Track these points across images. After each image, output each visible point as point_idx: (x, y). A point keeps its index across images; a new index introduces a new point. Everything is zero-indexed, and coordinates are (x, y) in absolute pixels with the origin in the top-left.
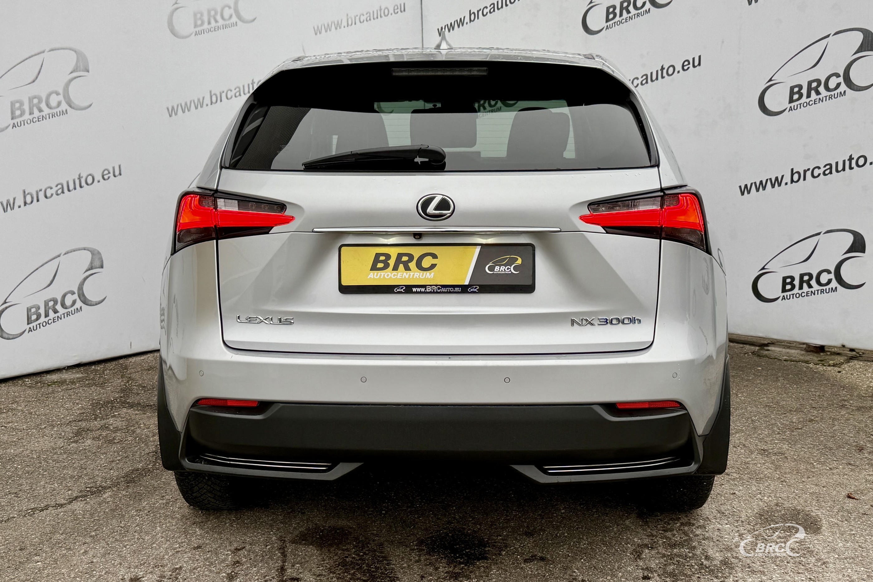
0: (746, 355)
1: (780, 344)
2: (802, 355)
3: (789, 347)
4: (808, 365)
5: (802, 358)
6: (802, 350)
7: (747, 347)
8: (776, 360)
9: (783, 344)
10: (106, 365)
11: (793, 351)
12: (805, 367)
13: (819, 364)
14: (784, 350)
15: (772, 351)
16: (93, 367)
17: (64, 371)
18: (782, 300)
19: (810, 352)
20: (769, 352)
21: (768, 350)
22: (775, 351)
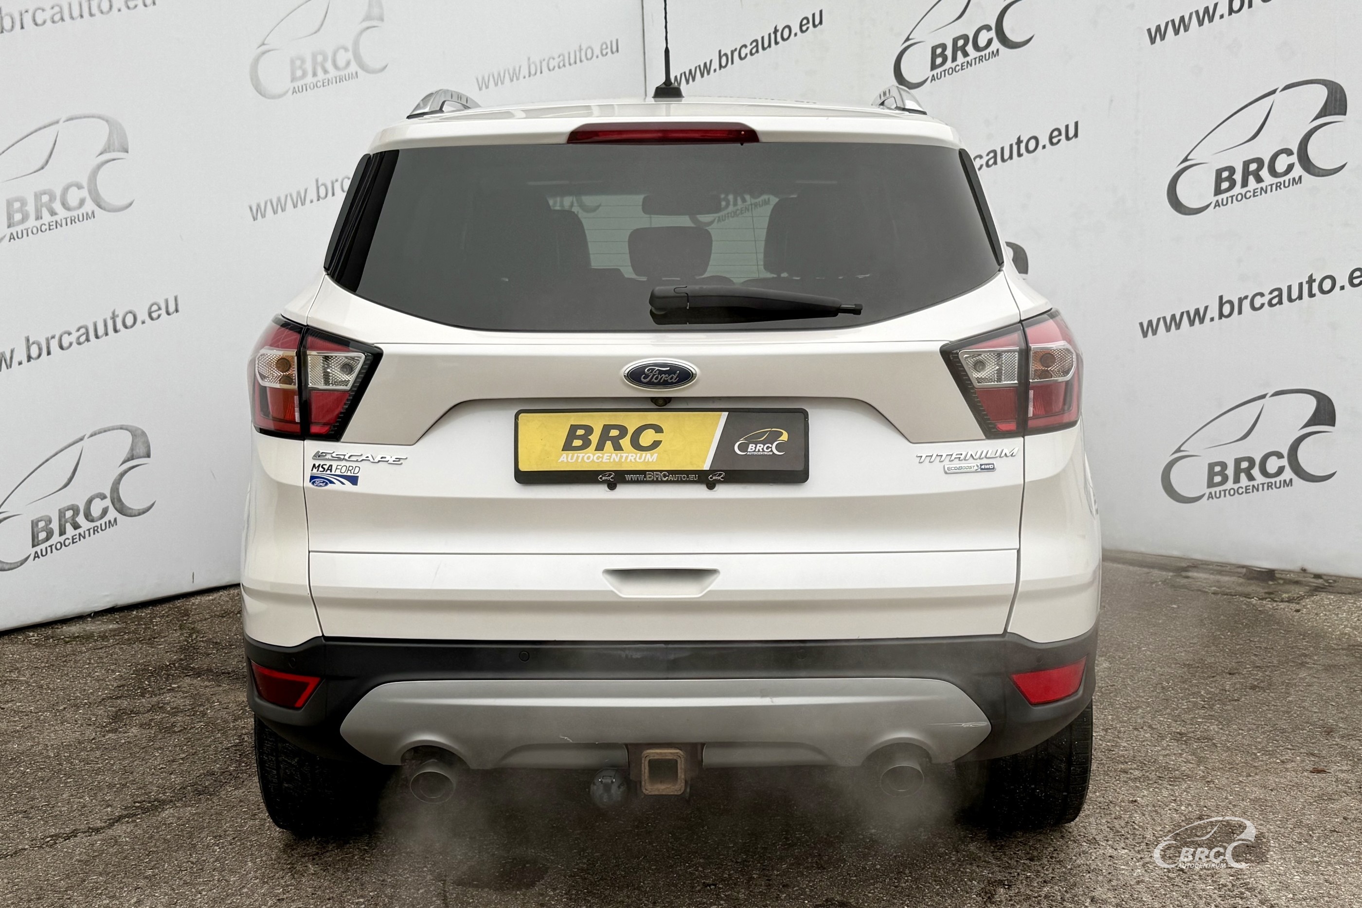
0: (1154, 585)
1: (1206, 567)
2: (1241, 585)
3: (1220, 573)
4: (1249, 600)
5: (1240, 589)
6: (1240, 577)
7: (1156, 572)
8: (1199, 593)
9: (1211, 567)
10: (155, 608)
11: (1226, 579)
12: (1245, 604)
13: (1266, 598)
14: (1212, 576)
15: (1193, 578)
16: (135, 613)
17: (89, 619)
18: (1208, 499)
19: (1251, 579)
20: (1190, 580)
21: (1187, 577)
22: (1198, 578)
